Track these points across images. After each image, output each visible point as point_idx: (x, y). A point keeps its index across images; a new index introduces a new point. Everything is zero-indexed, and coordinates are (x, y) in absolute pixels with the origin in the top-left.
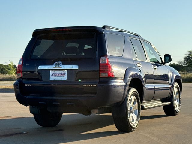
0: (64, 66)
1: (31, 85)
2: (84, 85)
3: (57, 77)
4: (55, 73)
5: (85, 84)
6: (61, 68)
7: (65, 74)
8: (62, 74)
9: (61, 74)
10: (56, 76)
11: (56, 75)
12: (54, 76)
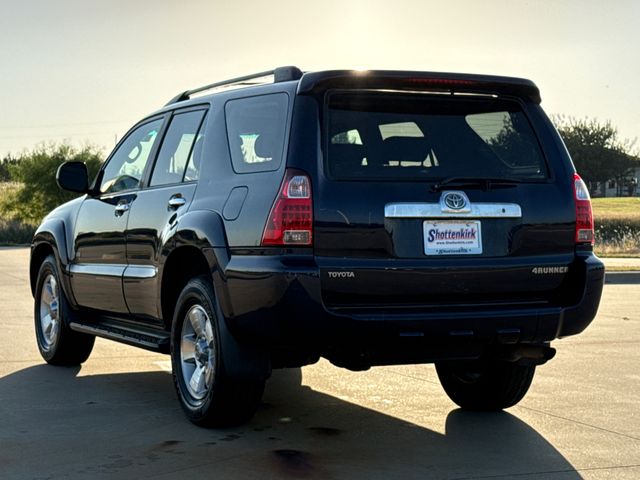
0: (477, 208)
1: (352, 274)
2: (535, 270)
3: (447, 243)
4: (440, 231)
5: (538, 267)
6: (468, 212)
7: (473, 235)
8: (463, 235)
9: (461, 234)
10: (444, 241)
11: (442, 235)
12: (436, 241)
